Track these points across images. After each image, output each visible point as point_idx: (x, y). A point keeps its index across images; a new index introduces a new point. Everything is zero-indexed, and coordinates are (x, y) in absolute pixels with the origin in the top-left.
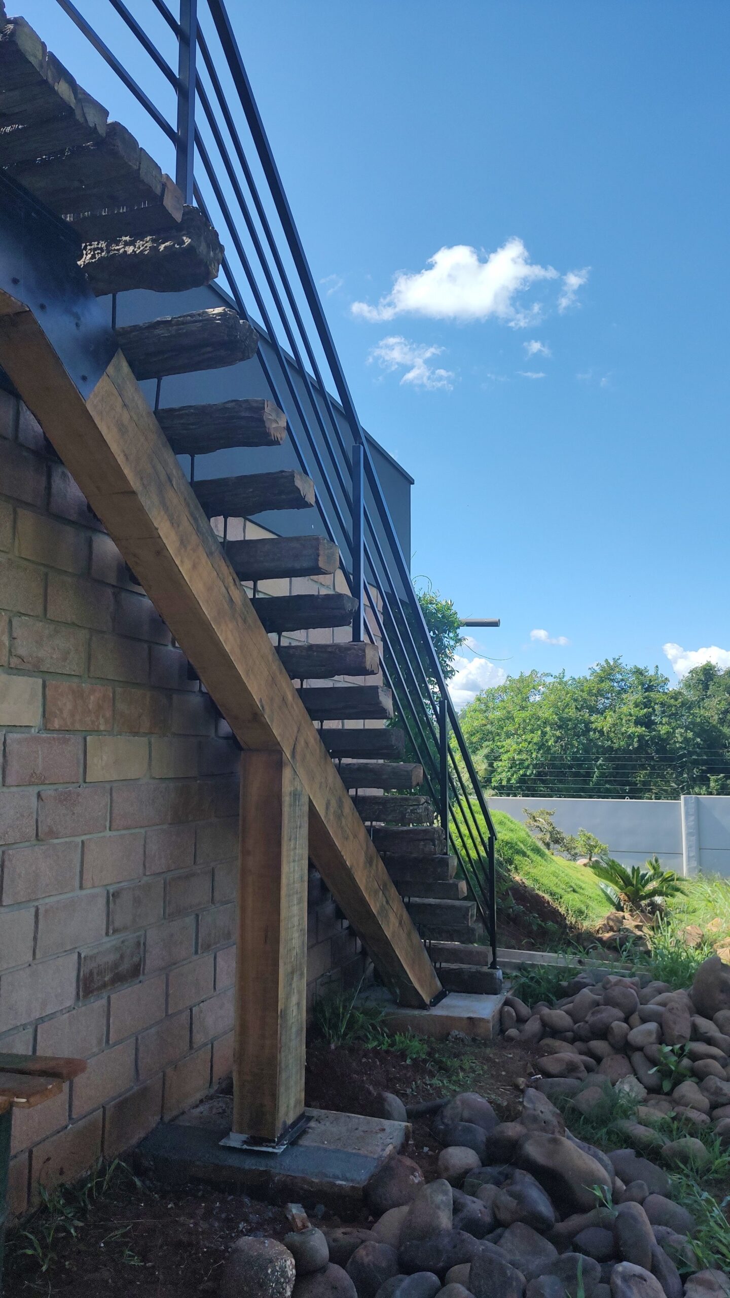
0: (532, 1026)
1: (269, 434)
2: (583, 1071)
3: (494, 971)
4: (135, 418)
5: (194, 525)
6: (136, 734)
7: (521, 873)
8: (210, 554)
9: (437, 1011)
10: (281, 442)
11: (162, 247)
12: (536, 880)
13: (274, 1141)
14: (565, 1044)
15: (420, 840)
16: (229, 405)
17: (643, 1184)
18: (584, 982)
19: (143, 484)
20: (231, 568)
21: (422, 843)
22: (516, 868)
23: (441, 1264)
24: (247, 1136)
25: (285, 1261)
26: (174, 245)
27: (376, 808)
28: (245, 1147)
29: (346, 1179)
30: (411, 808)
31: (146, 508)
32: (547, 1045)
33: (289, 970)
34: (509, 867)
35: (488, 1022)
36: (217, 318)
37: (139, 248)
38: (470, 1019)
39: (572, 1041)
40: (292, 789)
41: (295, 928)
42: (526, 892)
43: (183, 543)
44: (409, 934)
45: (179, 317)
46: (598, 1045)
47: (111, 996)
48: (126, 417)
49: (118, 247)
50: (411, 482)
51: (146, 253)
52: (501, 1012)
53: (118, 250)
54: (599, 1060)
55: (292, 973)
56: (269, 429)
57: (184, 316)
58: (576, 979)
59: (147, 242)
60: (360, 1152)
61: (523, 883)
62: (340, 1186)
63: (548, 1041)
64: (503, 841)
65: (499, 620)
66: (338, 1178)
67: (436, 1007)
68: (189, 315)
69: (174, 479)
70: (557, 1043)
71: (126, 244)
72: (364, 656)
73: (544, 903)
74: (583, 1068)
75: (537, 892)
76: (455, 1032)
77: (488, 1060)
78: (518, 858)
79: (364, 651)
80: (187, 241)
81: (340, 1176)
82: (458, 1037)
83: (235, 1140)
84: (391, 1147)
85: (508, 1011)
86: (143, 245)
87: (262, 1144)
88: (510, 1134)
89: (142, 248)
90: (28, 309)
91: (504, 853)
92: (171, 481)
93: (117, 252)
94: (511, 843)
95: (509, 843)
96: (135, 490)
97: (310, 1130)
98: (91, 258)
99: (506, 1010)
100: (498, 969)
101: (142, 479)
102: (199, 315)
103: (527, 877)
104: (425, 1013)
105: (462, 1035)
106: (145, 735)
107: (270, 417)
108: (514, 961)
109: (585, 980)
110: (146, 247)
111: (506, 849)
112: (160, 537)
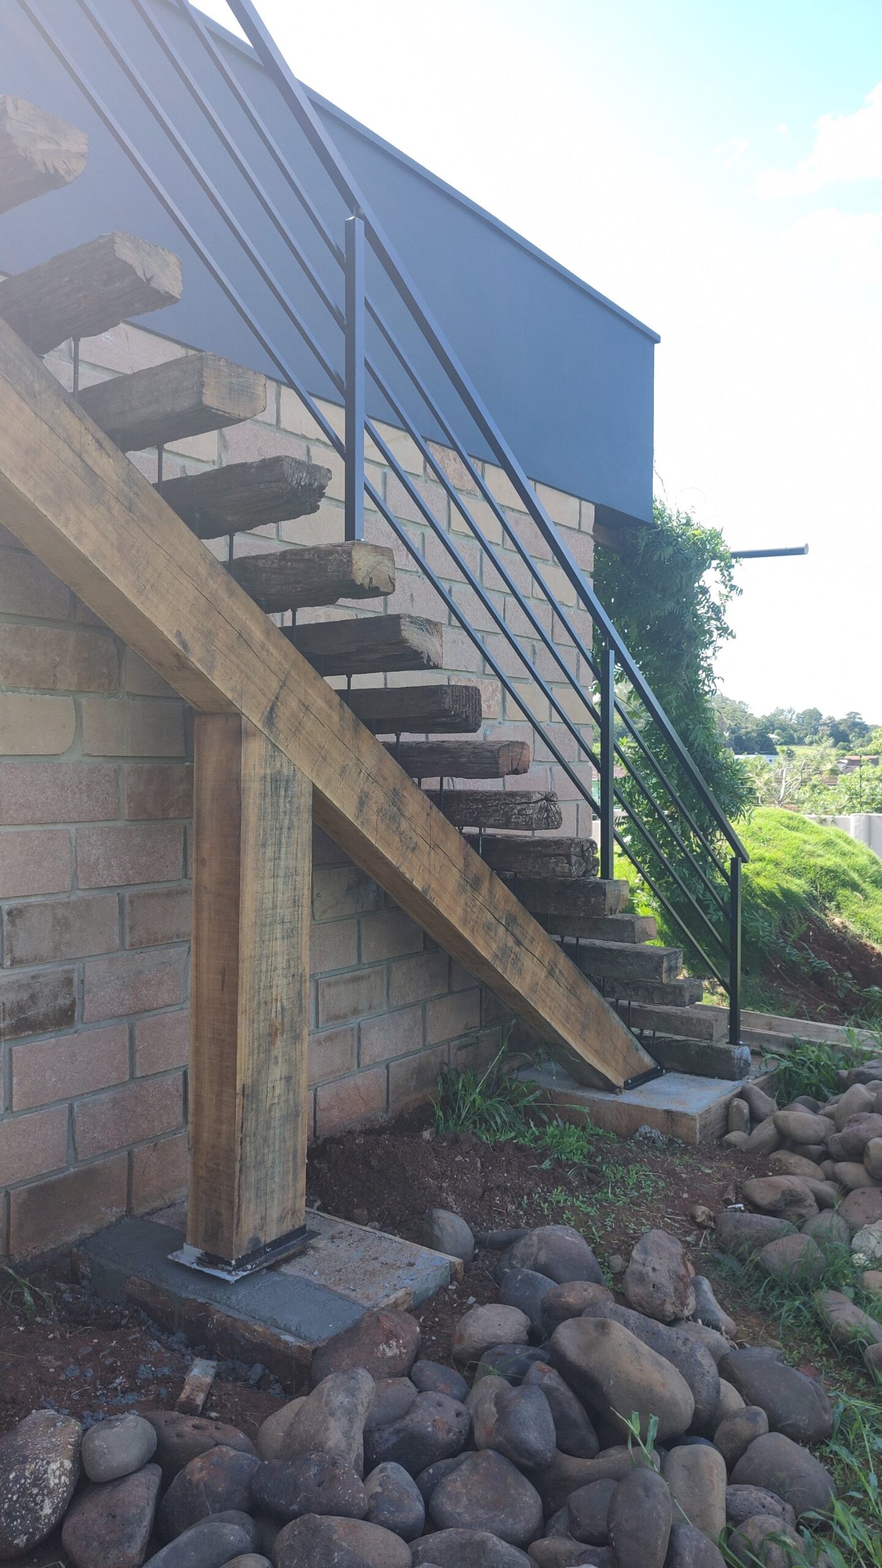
0: (765, 1131)
2: (811, 1206)
3: (732, 1047)
6: (52, 691)
7: (846, 914)
9: (630, 1098)
10: (69, 180)
12: (866, 924)
13: (230, 1264)
14: (805, 1161)
15: (550, 856)
17: (758, 1414)
18: (871, 1074)
20: (89, 420)
21: (553, 860)
22: (838, 907)
23: (295, 1507)
24: (201, 1251)
25: (48, 1463)
27: (475, 807)
28: (195, 1266)
29: (297, 1335)
30: (519, 807)
32: (779, 1160)
33: (263, 1027)
34: (827, 905)
35: (693, 1119)
38: (668, 1112)
39: (818, 1160)
40: (269, 772)
41: (280, 972)
42: (844, 939)
44: (572, 990)
46: (849, 1170)
47: (13, 1048)
50: (654, 339)
52: (728, 1106)
54: (846, 1190)
55: (272, 1035)
58: (861, 1069)
60: (353, 1294)
61: (845, 927)
62: (286, 1343)
63: (782, 1155)
64: (822, 868)
65: (807, 546)
66: (288, 1330)
67: (631, 1091)
70: (793, 1160)
72: (350, 562)
73: (872, 956)
74: (811, 1200)
75: (864, 940)
76: (645, 1129)
77: (671, 1173)
78: (843, 893)
79: (349, 554)
81: (293, 1329)
82: (648, 1135)
83: (189, 1255)
84: (401, 1293)
85: (738, 1107)
87: (217, 1265)
88: (571, 1300)
91: (821, 885)
94: (836, 872)
95: (831, 871)
97: (312, 1252)
99: (735, 1103)
100: (739, 1045)
103: (853, 920)
104: (611, 1097)
105: (656, 1133)
106: (67, 693)
107: (29, 130)
108: (782, 1035)
109: (872, 1071)
111: (824, 879)
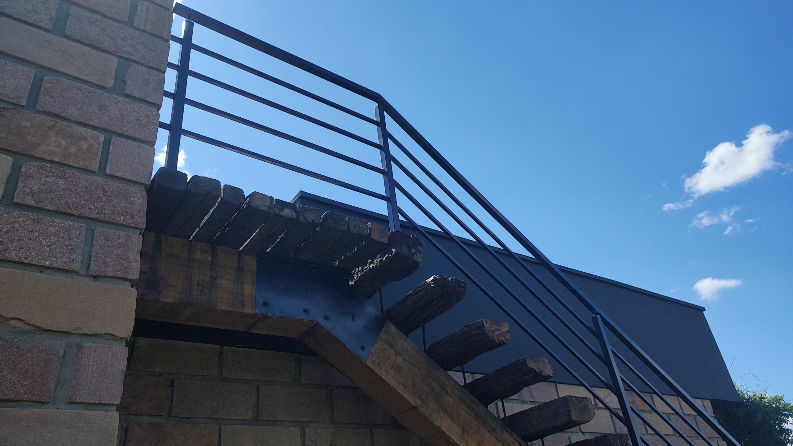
1: (494, 341)
4: (407, 358)
5: (472, 414)
8: (492, 431)
10: (507, 342)
11: (384, 259)
16: (465, 330)
19: (422, 400)
20: (515, 435)
26: (389, 255)
31: (428, 416)
36: (432, 283)
37: (375, 264)
43: (465, 430)
45: (415, 290)
48: (399, 360)
49: (367, 267)
50: (703, 309)
51: (378, 265)
53: (367, 268)
56: (492, 337)
57: (417, 289)
59: (378, 259)
68: (419, 287)
69: (448, 388)
71: (370, 263)
80: (394, 250)
86: (376, 262)
89: (376, 263)
90: (317, 323)
92: (445, 390)
93: (366, 270)
96: (415, 405)
98: (357, 278)
101: (420, 396)
102: (423, 285)
107: (492, 329)
110: (378, 262)
112: (443, 432)
